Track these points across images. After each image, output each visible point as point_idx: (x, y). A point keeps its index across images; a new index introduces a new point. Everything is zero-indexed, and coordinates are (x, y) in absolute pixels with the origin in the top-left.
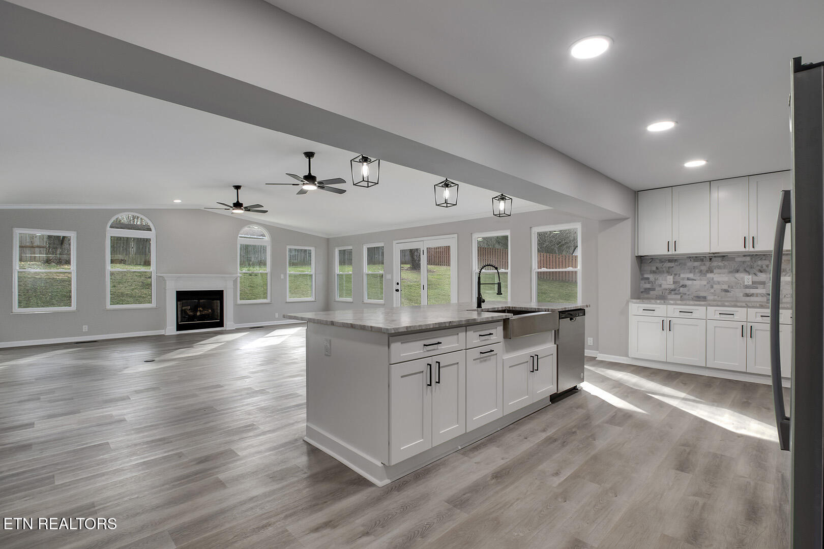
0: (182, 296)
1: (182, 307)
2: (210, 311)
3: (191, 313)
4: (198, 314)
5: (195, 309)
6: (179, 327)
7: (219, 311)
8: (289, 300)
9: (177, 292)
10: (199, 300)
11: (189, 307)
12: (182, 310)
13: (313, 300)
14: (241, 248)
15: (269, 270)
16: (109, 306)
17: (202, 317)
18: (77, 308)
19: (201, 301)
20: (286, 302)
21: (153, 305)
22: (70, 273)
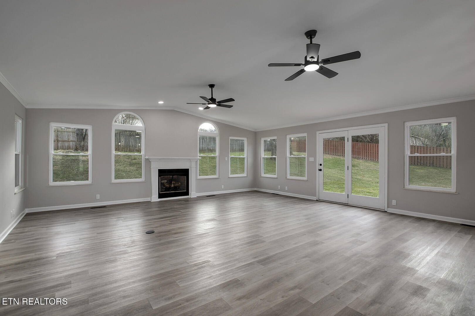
0: (161, 172)
1: (162, 180)
2: (180, 184)
3: (168, 186)
4: (172, 186)
5: (170, 182)
6: (160, 196)
7: (186, 184)
8: (231, 176)
9: (159, 170)
10: (173, 175)
11: (166, 181)
12: (161, 183)
13: (246, 175)
14: (200, 138)
15: (218, 155)
16: (114, 181)
17: (175, 188)
18: (92, 182)
19: (174, 176)
20: (229, 177)
21: (142, 179)
22: (88, 156)
